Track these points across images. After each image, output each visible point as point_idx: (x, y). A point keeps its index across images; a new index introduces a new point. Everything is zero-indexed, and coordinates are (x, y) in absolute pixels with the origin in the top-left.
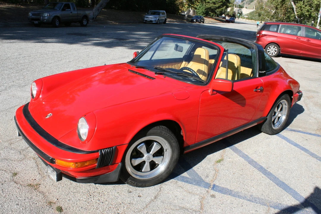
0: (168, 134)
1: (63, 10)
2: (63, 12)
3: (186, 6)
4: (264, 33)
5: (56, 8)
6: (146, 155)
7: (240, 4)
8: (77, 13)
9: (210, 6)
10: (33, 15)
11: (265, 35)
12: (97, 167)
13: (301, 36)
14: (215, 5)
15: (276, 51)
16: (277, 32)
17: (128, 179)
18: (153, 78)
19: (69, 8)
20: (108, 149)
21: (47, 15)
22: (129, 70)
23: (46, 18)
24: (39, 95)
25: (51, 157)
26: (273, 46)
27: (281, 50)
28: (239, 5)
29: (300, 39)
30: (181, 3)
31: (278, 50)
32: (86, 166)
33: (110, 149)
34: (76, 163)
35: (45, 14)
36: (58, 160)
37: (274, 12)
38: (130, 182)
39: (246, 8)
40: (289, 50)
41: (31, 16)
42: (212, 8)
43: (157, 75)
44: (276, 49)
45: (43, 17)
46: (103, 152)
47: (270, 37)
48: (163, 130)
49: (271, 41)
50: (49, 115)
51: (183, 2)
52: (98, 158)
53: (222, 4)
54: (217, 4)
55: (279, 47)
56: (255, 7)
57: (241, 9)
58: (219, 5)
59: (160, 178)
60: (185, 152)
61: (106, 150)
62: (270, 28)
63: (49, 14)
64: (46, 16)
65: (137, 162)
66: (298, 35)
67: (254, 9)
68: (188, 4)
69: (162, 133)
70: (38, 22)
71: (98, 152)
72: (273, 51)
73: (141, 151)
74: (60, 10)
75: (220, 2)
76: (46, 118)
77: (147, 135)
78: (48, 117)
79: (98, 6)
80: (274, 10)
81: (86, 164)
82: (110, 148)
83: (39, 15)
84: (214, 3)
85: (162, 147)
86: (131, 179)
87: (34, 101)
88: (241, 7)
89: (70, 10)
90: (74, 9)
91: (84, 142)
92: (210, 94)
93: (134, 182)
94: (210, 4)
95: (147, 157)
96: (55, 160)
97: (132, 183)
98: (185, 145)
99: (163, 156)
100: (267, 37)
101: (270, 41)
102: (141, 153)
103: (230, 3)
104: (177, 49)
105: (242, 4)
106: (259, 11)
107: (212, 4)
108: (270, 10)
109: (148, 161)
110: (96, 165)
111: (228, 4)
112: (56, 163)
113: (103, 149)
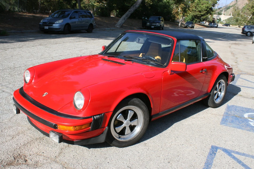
3: (181, 15)
6: (125, 122)
9: (196, 14)
12: (91, 130)
14: (201, 13)
18: (123, 64)
20: (98, 116)
22: (102, 59)
24: (32, 80)
25: (54, 124)
28: (218, 12)
30: (177, 13)
32: (83, 129)
33: (100, 115)
34: (75, 126)
36: (60, 125)
37: (250, 17)
39: (224, 14)
42: (198, 15)
43: (126, 61)
46: (95, 118)
50: (45, 93)
51: (179, 12)
52: (91, 123)
53: (206, 13)
54: (203, 12)
56: (232, 13)
57: (219, 16)
58: (204, 13)
60: (152, 119)
61: (97, 116)
67: (231, 15)
68: (182, 13)
71: (92, 118)
75: (205, 11)
76: (43, 96)
78: (44, 96)
80: (250, 16)
81: (83, 127)
84: (200, 12)
87: (27, 86)
88: (220, 14)
91: (80, 111)
92: (169, 73)
94: (196, 12)
95: (126, 123)
96: (57, 125)
103: (213, 11)
104: (139, 42)
106: (236, 17)
107: (198, 12)
108: (246, 16)
110: (90, 128)
111: (212, 12)
113: (95, 116)
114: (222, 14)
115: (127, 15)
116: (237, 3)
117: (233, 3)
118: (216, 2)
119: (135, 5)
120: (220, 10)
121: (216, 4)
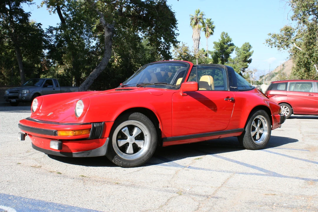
0: (146, 120)
1: (45, 86)
2: (44, 88)
4: (272, 92)
5: (37, 84)
6: (129, 137)
7: (258, 80)
8: (60, 90)
10: (10, 93)
11: (273, 95)
12: (90, 137)
13: (313, 92)
15: (288, 112)
16: (286, 90)
17: (115, 157)
19: (51, 84)
21: (27, 92)
23: (25, 95)
26: (284, 106)
27: (293, 109)
28: (257, 82)
29: (313, 96)
31: (290, 110)
32: (82, 135)
33: (100, 124)
34: (74, 132)
35: (24, 91)
36: (60, 132)
38: (116, 160)
40: (303, 109)
41: (8, 94)
43: (138, 88)
44: (287, 109)
45: (21, 94)
46: (95, 126)
47: (279, 97)
48: (142, 116)
49: (281, 101)
50: (50, 113)
52: (90, 129)
55: (291, 107)
59: (142, 159)
61: (97, 124)
62: (277, 87)
63: (29, 90)
64: (25, 93)
65: (122, 143)
66: (310, 92)
69: (141, 118)
70: (16, 100)
71: (91, 124)
72: (284, 112)
73: (125, 133)
74: (41, 86)
77: (129, 119)
78: (49, 115)
79: (84, 84)
82: (100, 122)
83: (18, 92)
85: (142, 132)
86: (117, 157)
88: (260, 83)
89: (53, 87)
90: (57, 86)
91: (79, 118)
92: (181, 95)
93: (120, 160)
96: (57, 132)
97: (118, 161)
98: (163, 136)
99: (144, 140)
100: (275, 97)
101: (279, 101)
102: (125, 136)
104: (156, 72)
105: (261, 80)
109: (131, 142)
110: (89, 135)
112: (58, 135)
113: (95, 123)
114: (263, 83)
115: (89, 82)
116: (285, 68)
117: (279, 69)
118: (247, 65)
119: (99, 67)
120: (262, 79)
121: (247, 68)
